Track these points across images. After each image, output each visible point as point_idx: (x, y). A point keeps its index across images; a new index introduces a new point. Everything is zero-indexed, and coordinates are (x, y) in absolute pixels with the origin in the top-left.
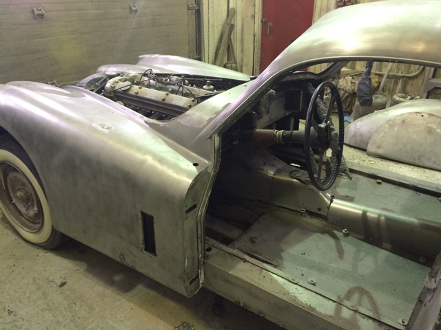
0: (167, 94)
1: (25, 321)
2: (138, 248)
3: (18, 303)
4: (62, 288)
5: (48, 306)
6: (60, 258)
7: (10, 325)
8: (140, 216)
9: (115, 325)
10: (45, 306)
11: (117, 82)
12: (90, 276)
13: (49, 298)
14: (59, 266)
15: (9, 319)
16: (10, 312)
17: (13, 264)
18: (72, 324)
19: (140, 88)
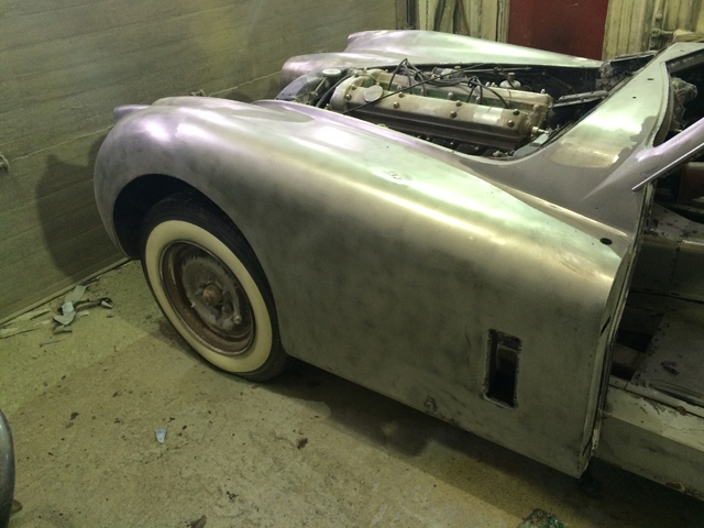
0: (459, 105)
1: (262, 511)
2: (472, 390)
3: (240, 479)
4: (304, 449)
5: (291, 482)
6: (280, 396)
7: (240, 520)
8: (486, 337)
9: (416, 516)
10: (285, 483)
11: (354, 89)
12: (342, 427)
13: (287, 469)
14: (284, 412)
15: (235, 508)
16: (232, 497)
17: (205, 410)
18: (342, 515)
19: (401, 96)
